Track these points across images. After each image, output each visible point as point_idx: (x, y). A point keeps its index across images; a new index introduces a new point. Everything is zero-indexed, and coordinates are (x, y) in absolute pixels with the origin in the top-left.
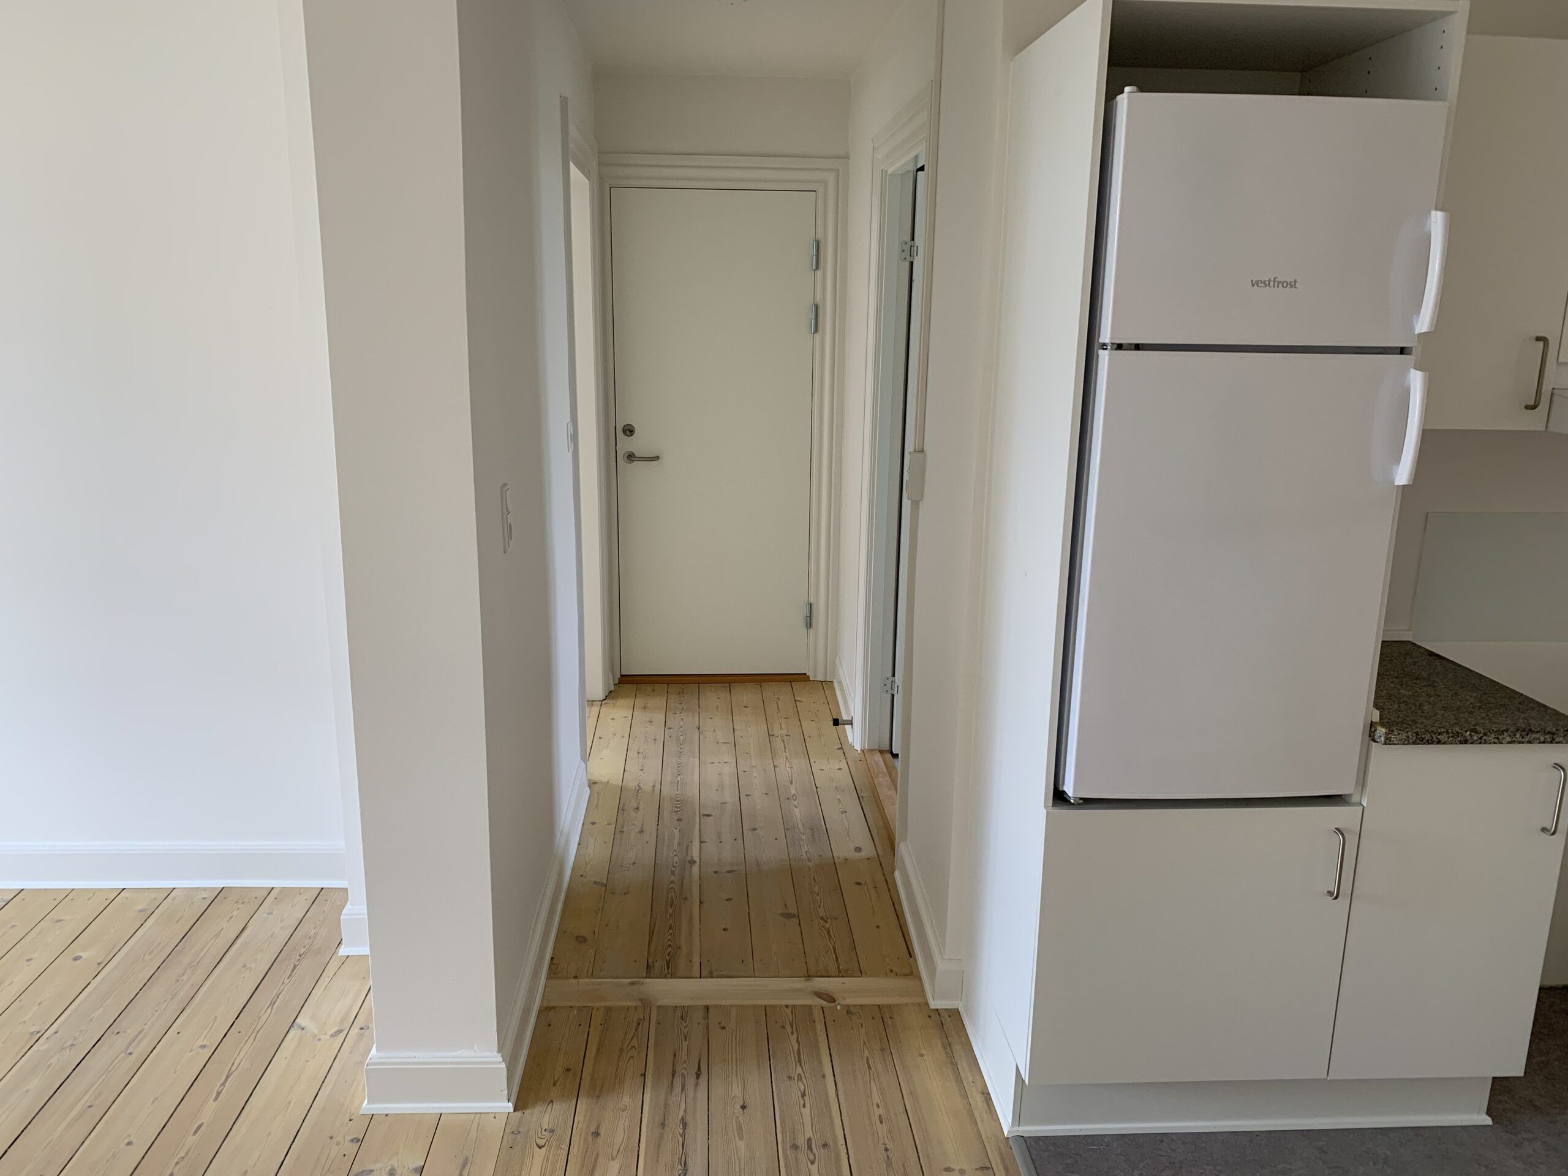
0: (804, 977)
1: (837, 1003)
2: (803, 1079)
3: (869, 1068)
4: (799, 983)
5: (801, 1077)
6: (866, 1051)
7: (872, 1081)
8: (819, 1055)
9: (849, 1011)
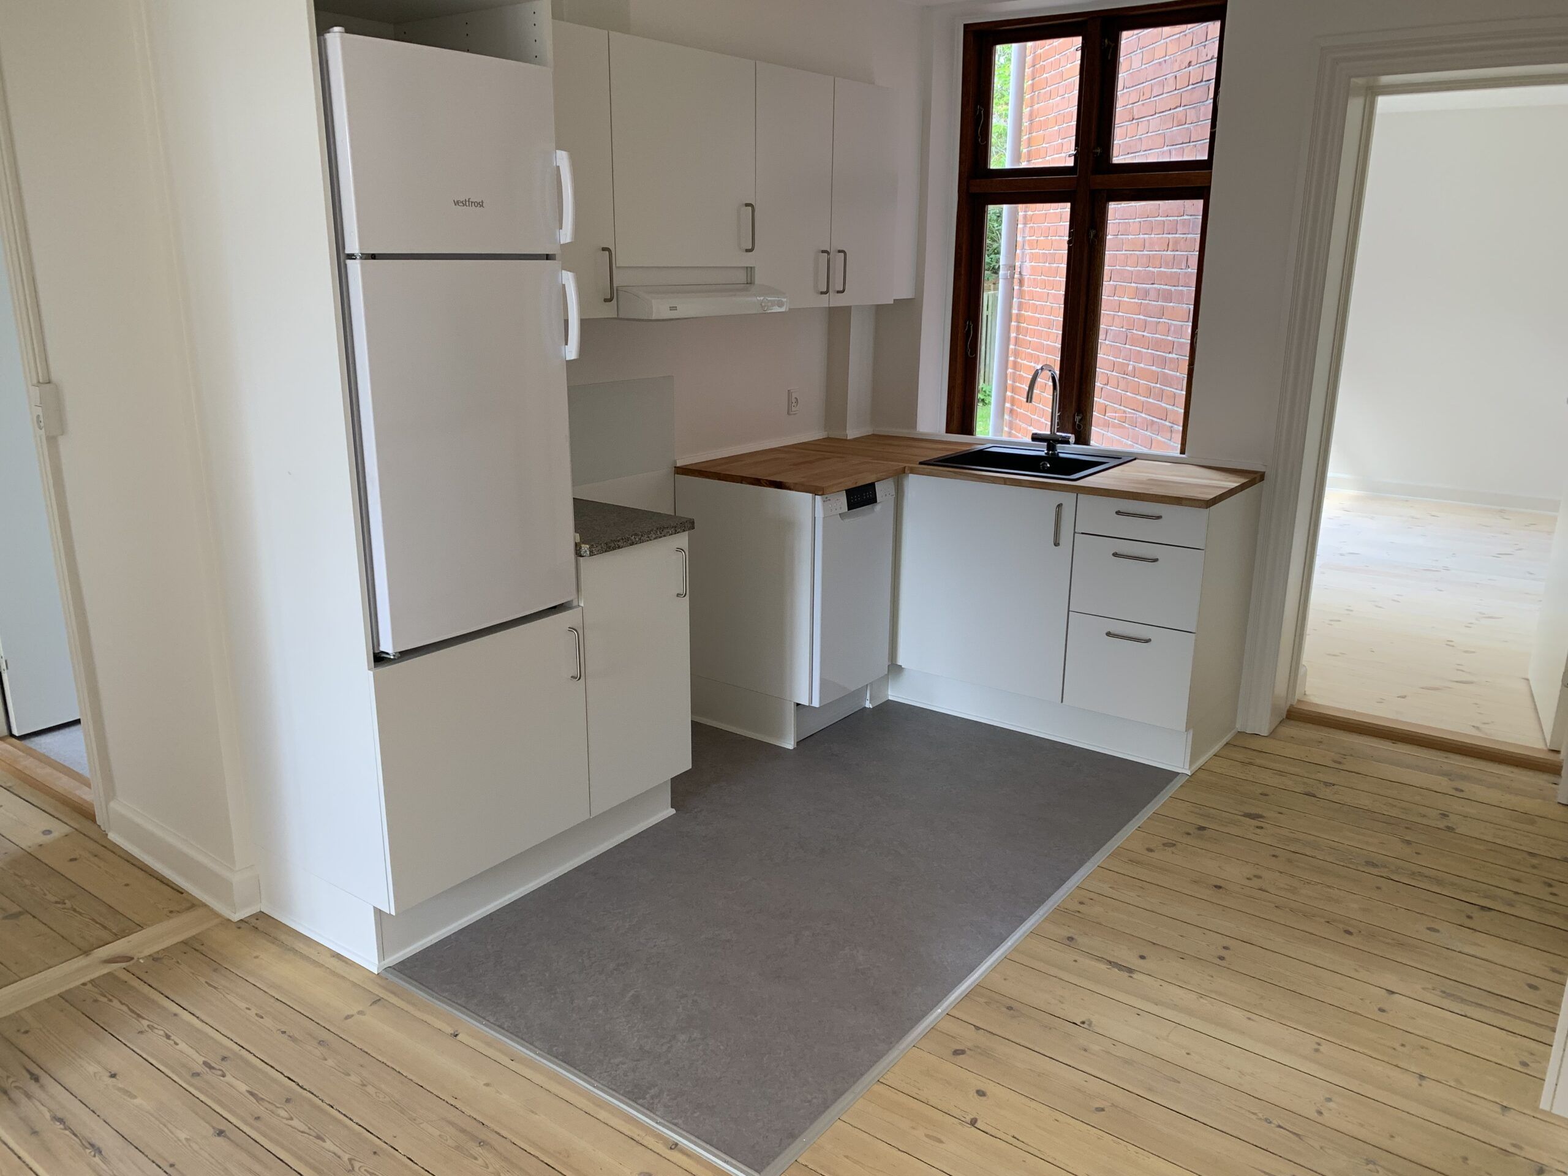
0: (81, 955)
1: (136, 958)
2: (156, 1026)
3: (215, 988)
4: (82, 961)
5: (152, 1026)
6: (200, 978)
7: (227, 995)
8: (153, 1002)
9: (155, 958)
